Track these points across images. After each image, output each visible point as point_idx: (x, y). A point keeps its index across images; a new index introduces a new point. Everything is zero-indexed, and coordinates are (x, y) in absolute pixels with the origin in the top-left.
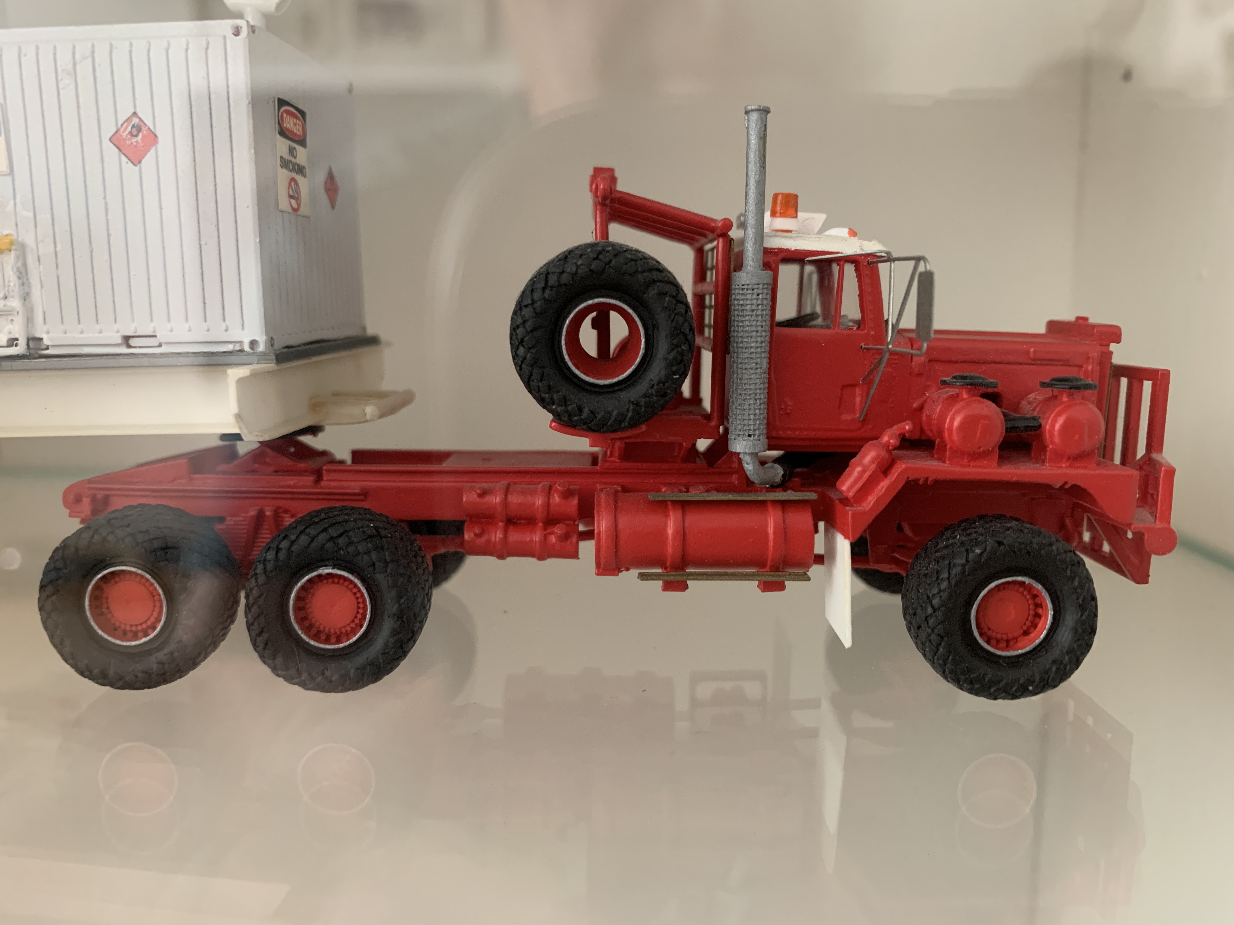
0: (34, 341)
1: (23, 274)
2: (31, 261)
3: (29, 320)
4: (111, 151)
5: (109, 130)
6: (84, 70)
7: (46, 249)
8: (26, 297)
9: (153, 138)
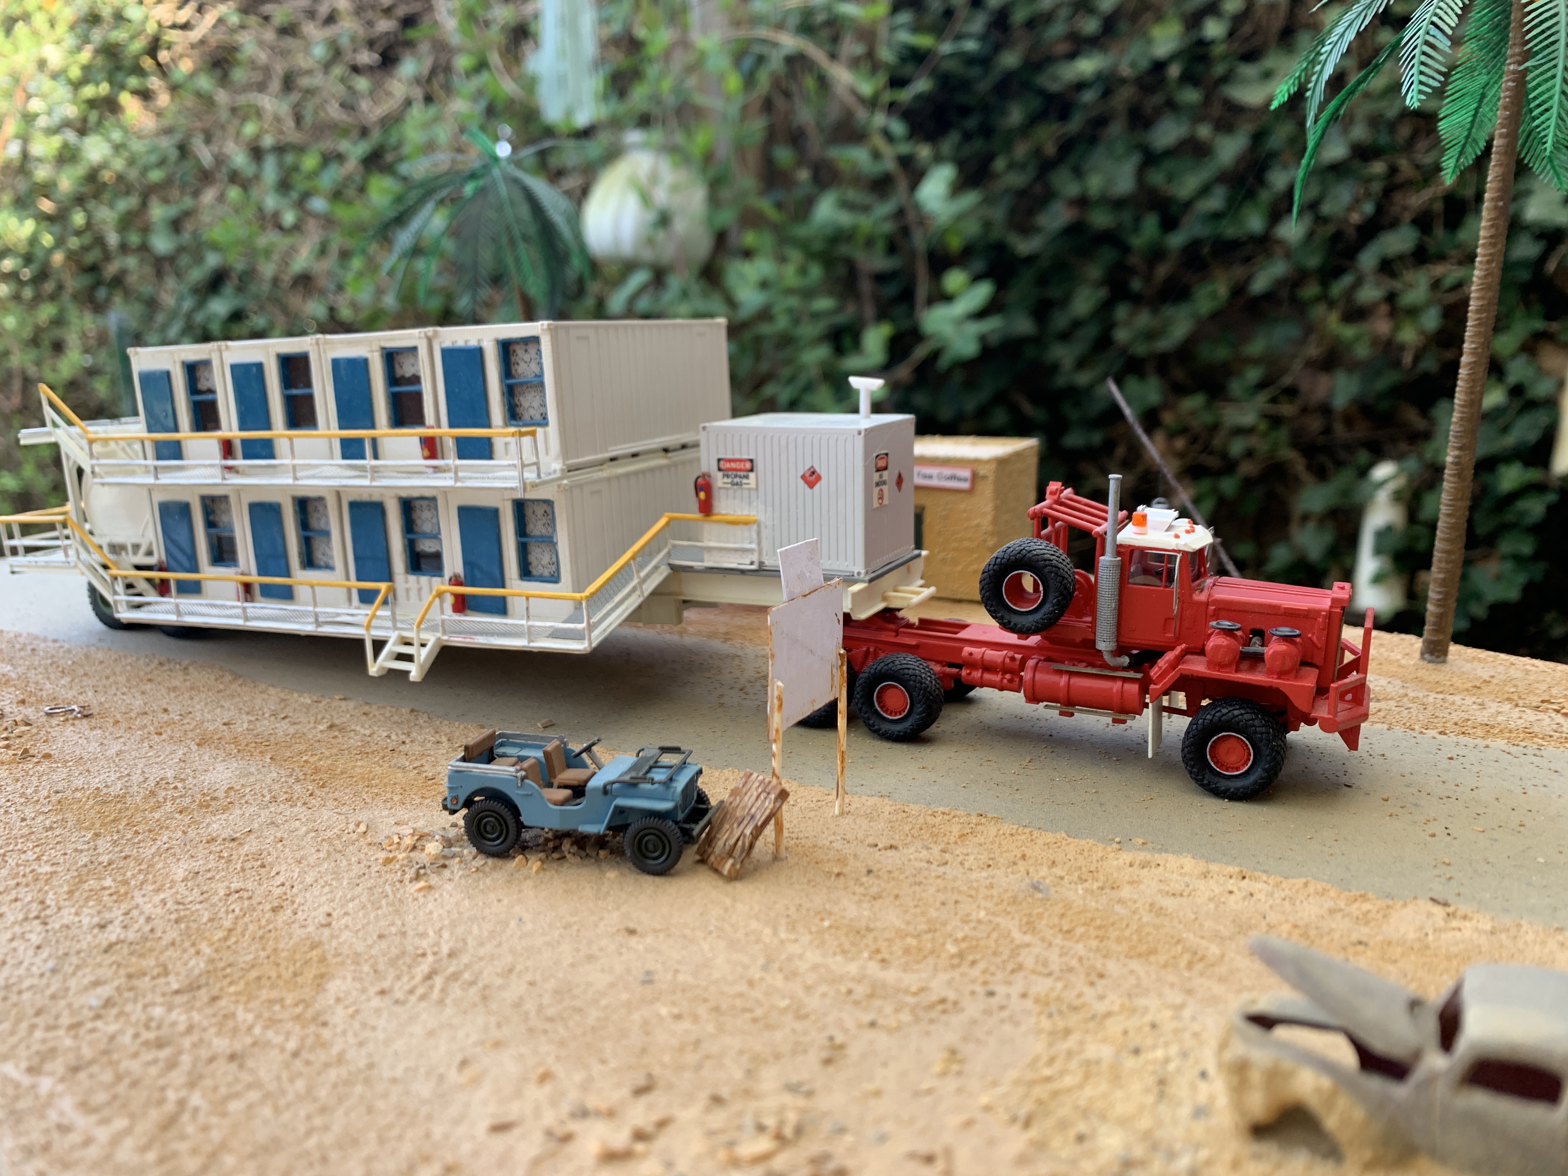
0: (761, 564)
1: (759, 533)
2: (762, 527)
3: (760, 554)
4: (801, 482)
5: (801, 473)
6: (792, 446)
7: (769, 523)
8: (759, 544)
9: (819, 478)
